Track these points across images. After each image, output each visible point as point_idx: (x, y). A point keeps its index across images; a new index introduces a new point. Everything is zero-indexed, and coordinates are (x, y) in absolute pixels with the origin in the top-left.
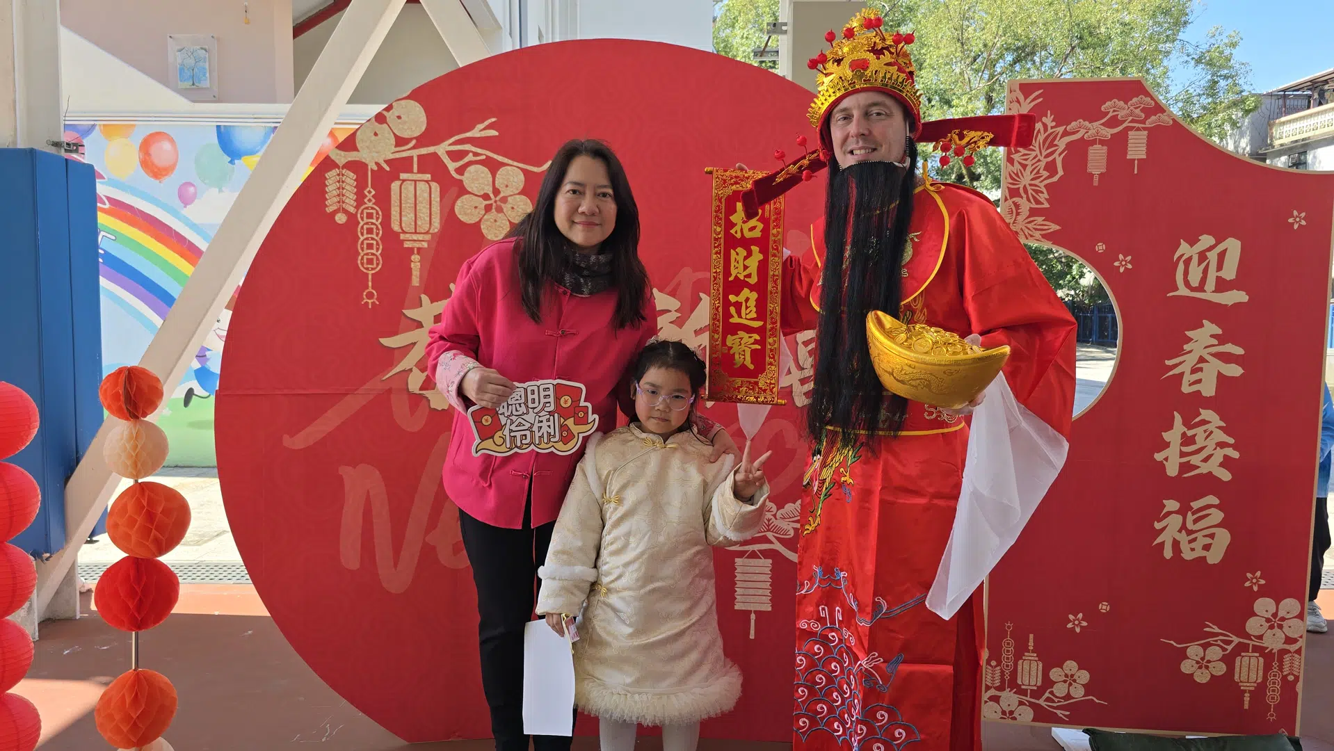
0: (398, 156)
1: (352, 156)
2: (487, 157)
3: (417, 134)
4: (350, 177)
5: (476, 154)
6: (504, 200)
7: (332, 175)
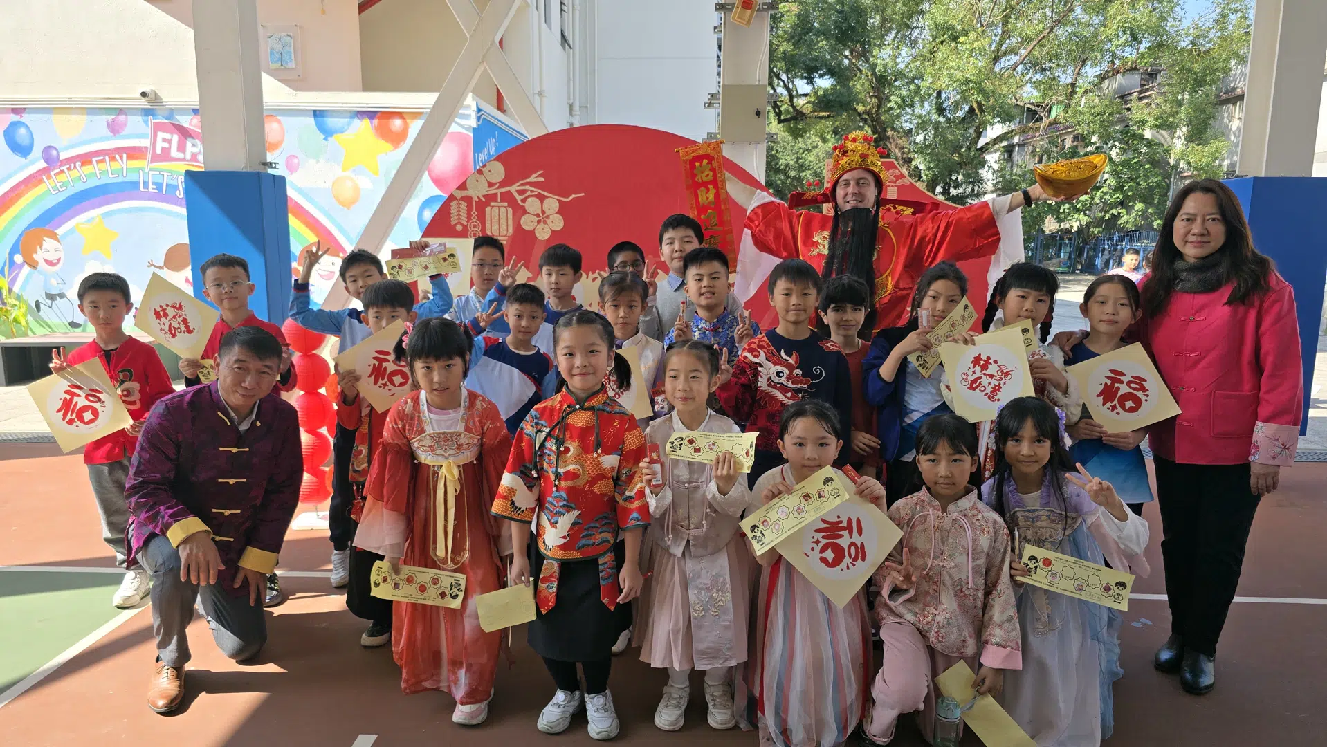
0: (490, 192)
1: (464, 193)
2: (539, 193)
3: (499, 179)
4: (464, 205)
5: (532, 191)
6: (548, 217)
7: (454, 204)
